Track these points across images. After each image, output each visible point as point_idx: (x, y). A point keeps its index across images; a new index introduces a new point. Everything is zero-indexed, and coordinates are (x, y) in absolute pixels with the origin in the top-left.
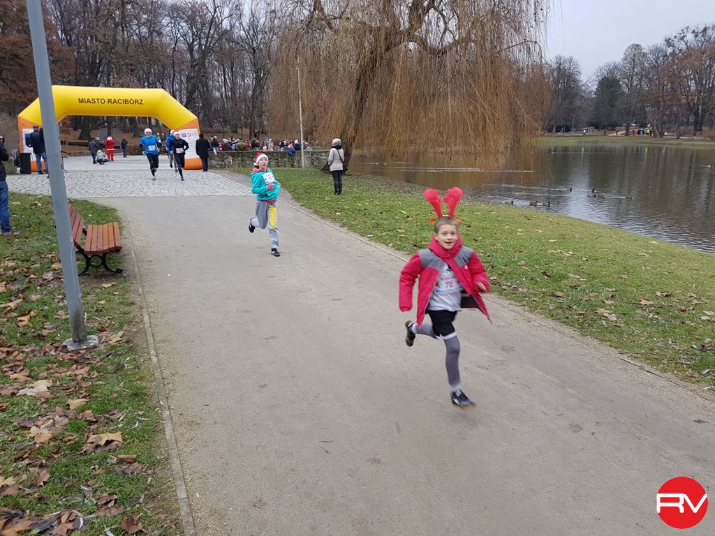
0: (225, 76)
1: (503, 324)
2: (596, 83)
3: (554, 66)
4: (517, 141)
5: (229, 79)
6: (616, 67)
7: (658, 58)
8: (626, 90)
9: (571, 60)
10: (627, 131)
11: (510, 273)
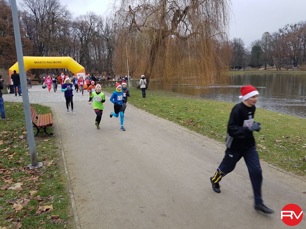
0: (96, 51)
1: (217, 152)
2: (251, 48)
3: (233, 42)
4: (219, 74)
5: (98, 52)
6: (259, 42)
7: (276, 37)
8: (264, 51)
9: (240, 39)
10: (266, 68)
11: (219, 130)
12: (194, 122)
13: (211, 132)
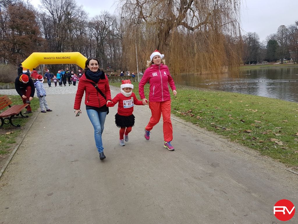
11: (222, 121)
12: (193, 112)
13: (211, 124)
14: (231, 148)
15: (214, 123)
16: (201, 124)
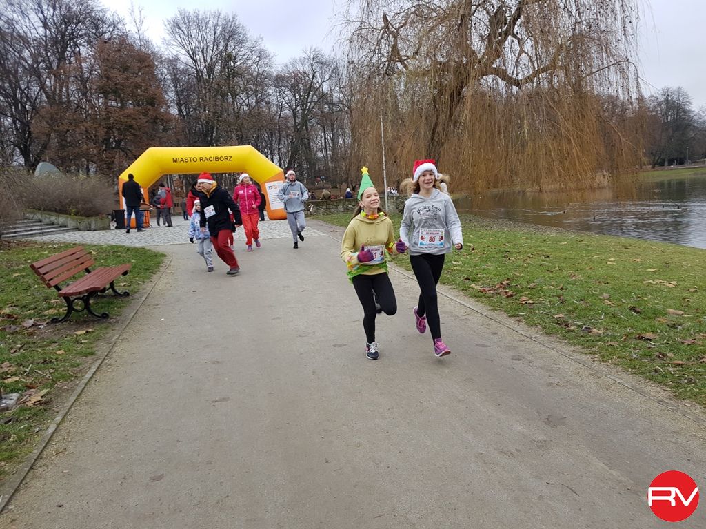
12: (512, 287)
13: (556, 316)
14: (599, 378)
15: (562, 315)
16: (529, 317)
